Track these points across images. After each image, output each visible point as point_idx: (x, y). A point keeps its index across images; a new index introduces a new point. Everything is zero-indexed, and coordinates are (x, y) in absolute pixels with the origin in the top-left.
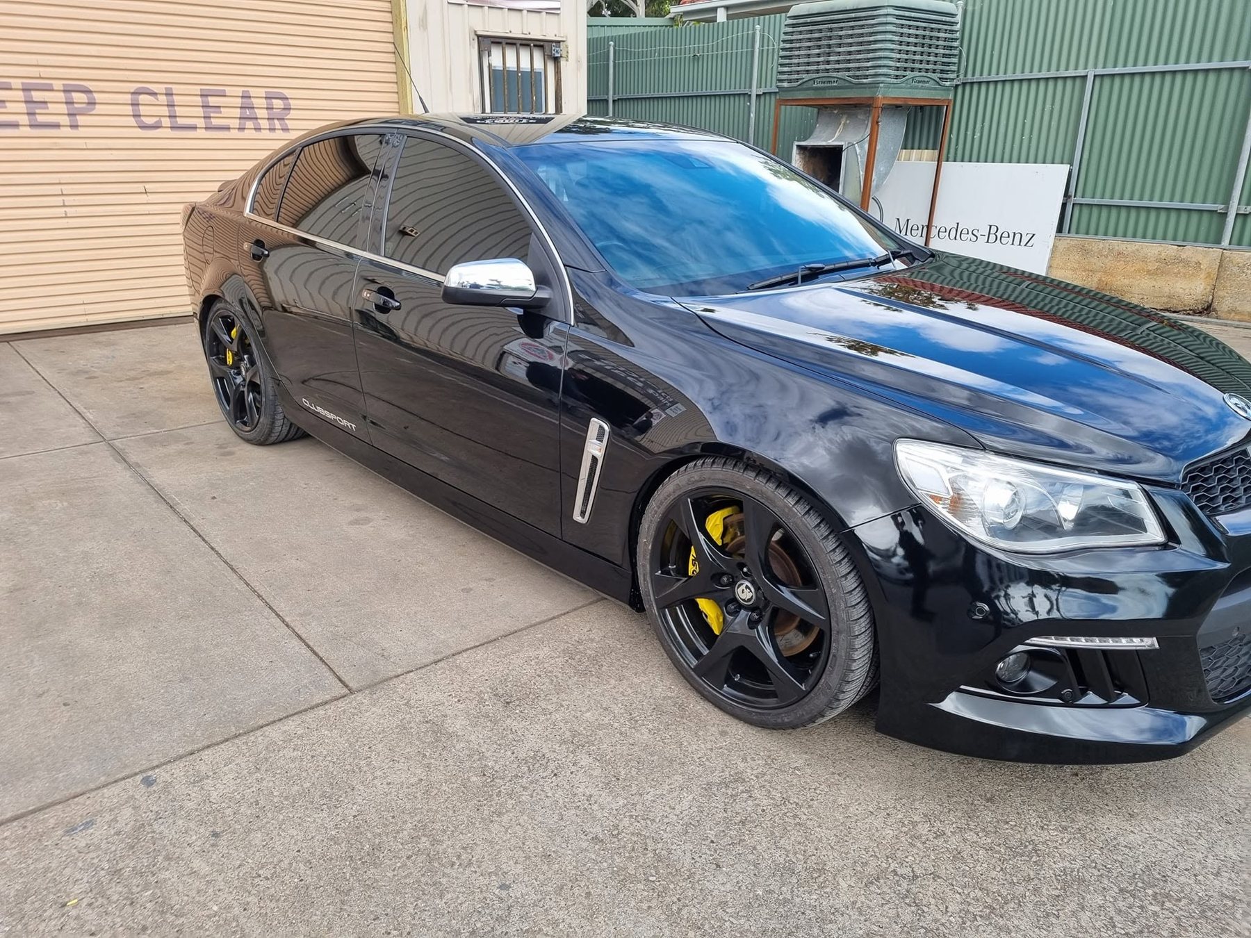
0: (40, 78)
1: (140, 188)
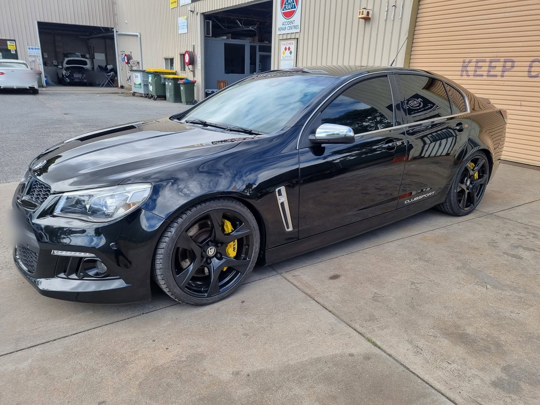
0: (497, 57)
1: (519, 103)
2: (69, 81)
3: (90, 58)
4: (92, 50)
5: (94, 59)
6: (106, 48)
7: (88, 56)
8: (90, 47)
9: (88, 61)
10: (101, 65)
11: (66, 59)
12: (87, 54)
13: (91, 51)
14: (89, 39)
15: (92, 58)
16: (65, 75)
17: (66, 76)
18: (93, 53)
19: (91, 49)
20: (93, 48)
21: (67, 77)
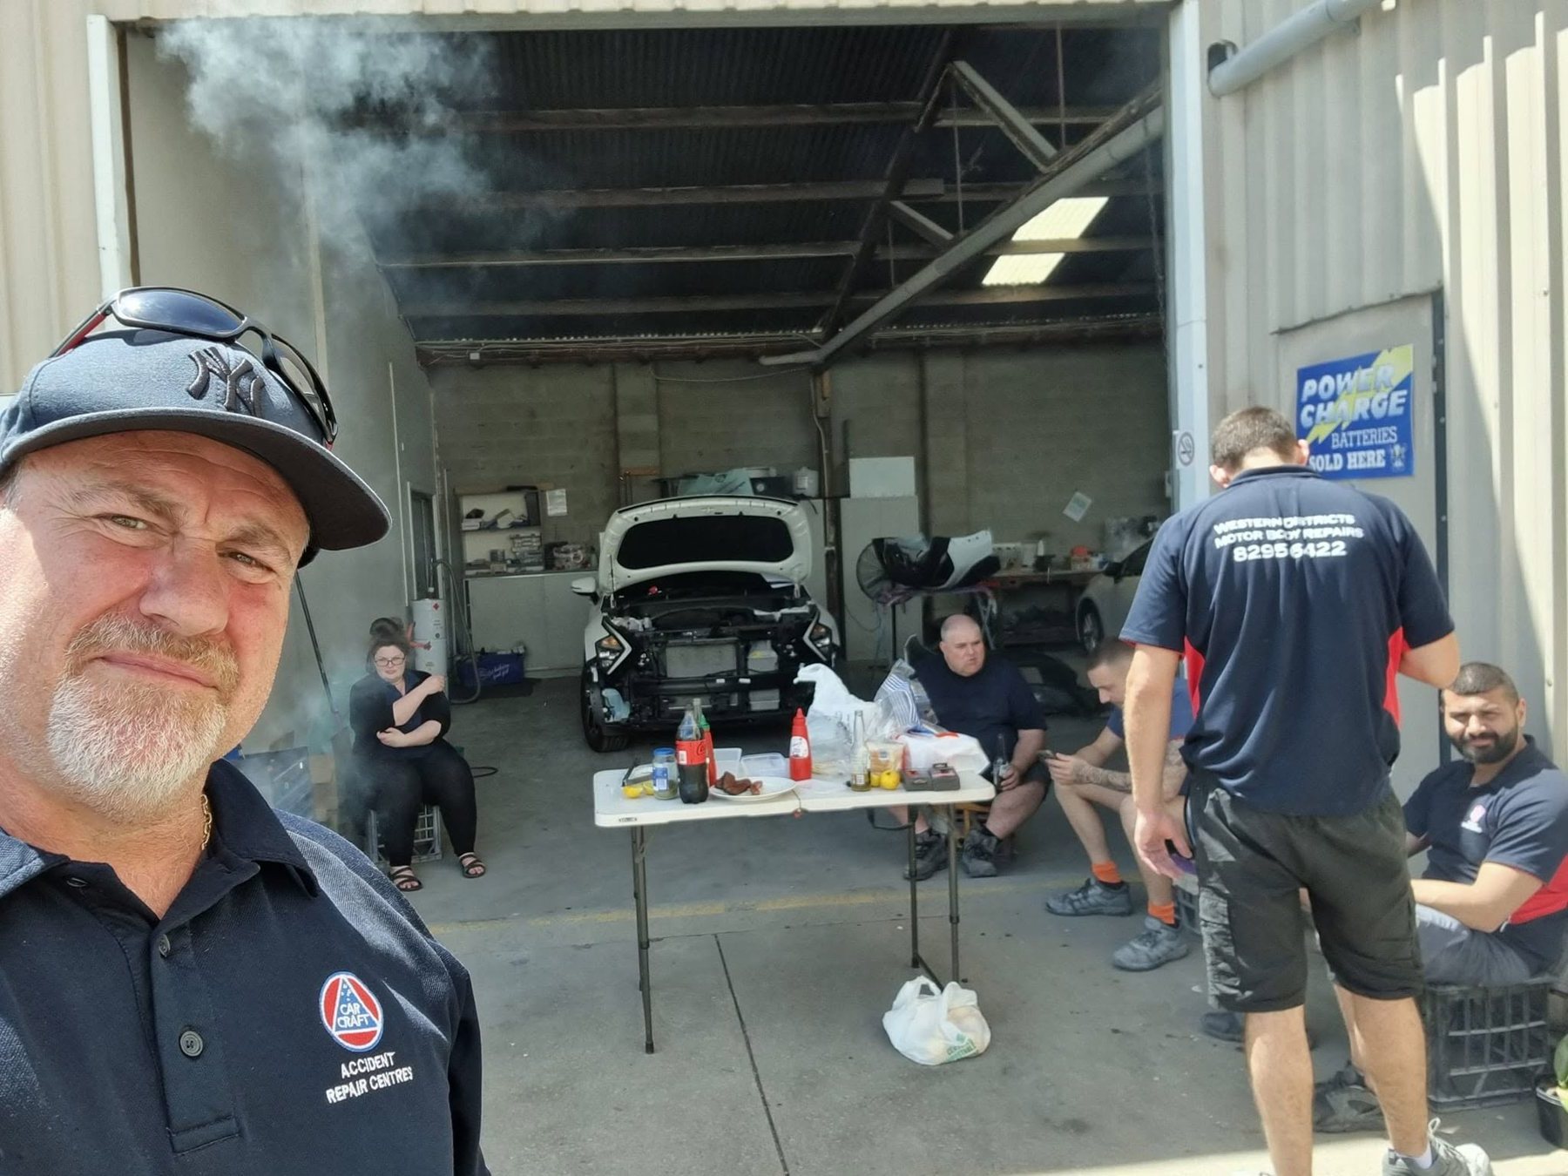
2: (622, 713)
3: (820, 495)
4: (838, 441)
5: (844, 501)
6: (923, 421)
7: (807, 482)
8: (826, 420)
9: (799, 520)
10: (888, 532)
11: (620, 523)
12: (804, 470)
13: (830, 447)
14: (817, 370)
15: (834, 492)
16: (597, 661)
17: (602, 672)
18: (838, 459)
19: (829, 436)
20: (846, 424)
21: (608, 681)
